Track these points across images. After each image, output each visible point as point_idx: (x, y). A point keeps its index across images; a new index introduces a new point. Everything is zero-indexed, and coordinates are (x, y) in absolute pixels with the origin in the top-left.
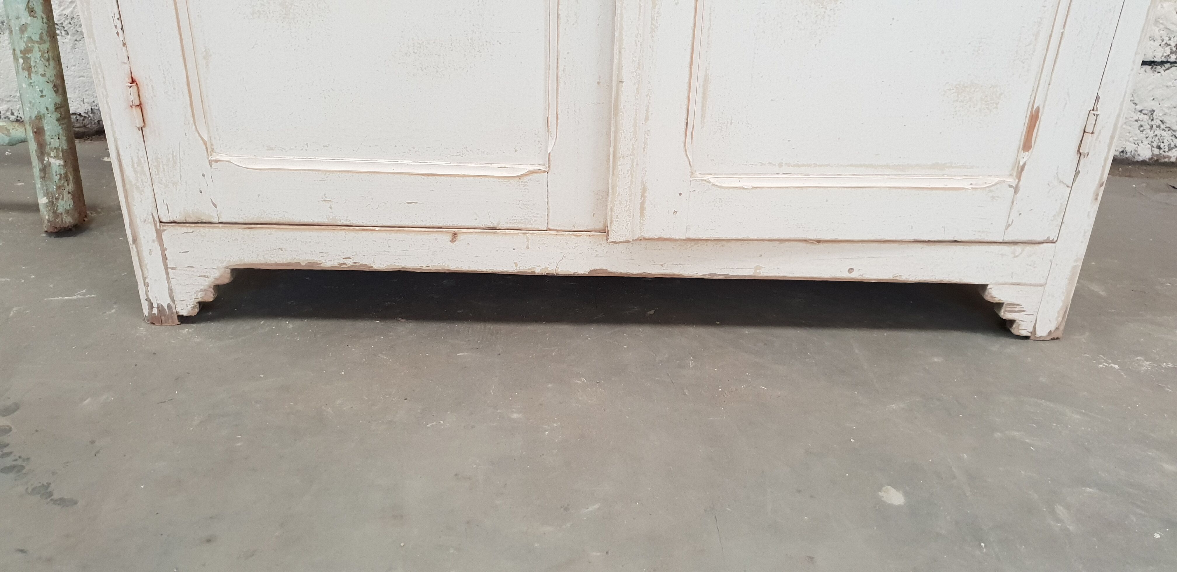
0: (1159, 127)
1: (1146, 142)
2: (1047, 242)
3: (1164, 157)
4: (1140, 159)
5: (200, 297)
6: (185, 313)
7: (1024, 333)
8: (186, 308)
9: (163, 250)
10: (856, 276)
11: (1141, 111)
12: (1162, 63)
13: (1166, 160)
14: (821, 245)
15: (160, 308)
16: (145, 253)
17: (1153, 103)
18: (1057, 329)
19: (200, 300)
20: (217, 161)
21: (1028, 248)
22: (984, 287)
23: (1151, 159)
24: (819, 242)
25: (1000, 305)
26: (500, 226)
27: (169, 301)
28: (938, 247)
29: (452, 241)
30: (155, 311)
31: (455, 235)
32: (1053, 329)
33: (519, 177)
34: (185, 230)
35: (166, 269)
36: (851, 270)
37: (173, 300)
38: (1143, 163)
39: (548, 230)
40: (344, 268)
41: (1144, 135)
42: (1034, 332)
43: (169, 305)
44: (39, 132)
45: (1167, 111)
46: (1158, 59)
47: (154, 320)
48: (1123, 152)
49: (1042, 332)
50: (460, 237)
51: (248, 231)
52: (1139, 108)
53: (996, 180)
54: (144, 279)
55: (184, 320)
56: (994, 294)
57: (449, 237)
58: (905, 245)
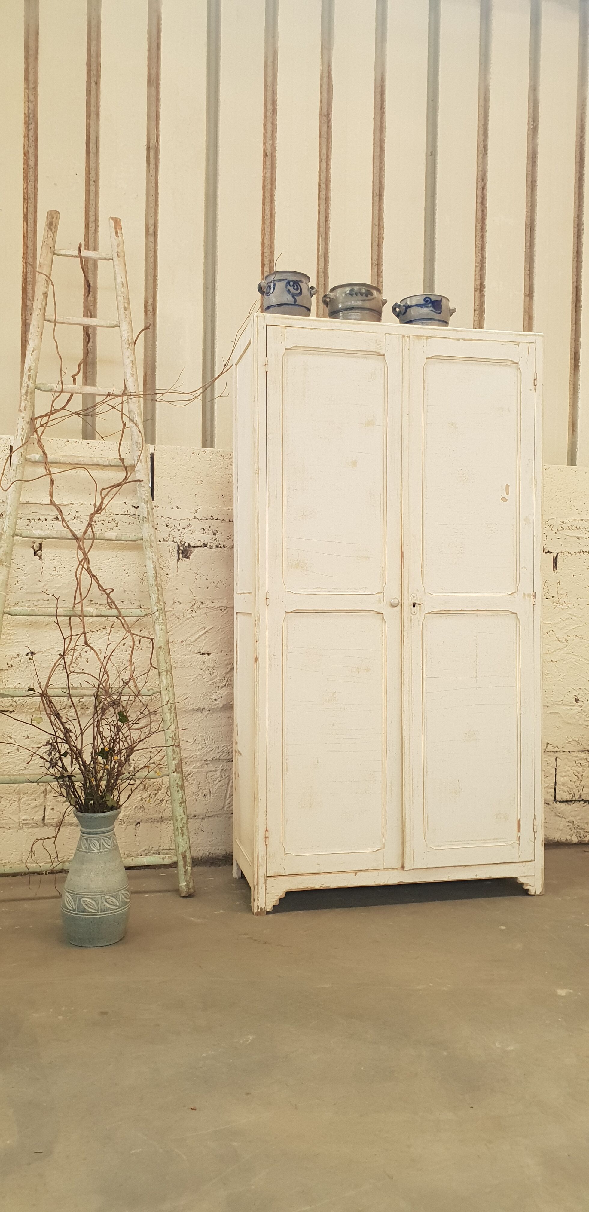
0: (577, 828)
1: (574, 835)
2: (532, 861)
3: (583, 841)
4: (574, 842)
5: (274, 903)
6: (268, 910)
7: (533, 893)
8: (269, 908)
9: (266, 886)
10: (478, 877)
11: (569, 822)
12: (571, 801)
13: (584, 842)
14: (467, 867)
15: (261, 908)
16: (260, 888)
17: (572, 818)
18: (542, 891)
19: (274, 904)
20: (287, 854)
21: (527, 863)
22: (517, 878)
23: (578, 842)
24: (465, 866)
25: (523, 884)
26: (370, 869)
27: (264, 906)
28: (501, 865)
29: (355, 875)
30: (259, 910)
31: (356, 873)
32: (541, 891)
33: (375, 851)
34: (274, 878)
35: (266, 893)
36: (476, 876)
37: (266, 905)
38: (575, 844)
39: (384, 869)
40: (321, 888)
41: (572, 832)
42: (535, 893)
43: (264, 908)
44: (184, 857)
45: (579, 821)
46: (569, 799)
47: (258, 914)
48: (566, 840)
49: (538, 893)
50: (358, 874)
51: (293, 877)
52: (567, 820)
53: (512, 842)
54: (258, 898)
55: (268, 913)
56: (522, 880)
57: (354, 874)
58: (491, 865)
